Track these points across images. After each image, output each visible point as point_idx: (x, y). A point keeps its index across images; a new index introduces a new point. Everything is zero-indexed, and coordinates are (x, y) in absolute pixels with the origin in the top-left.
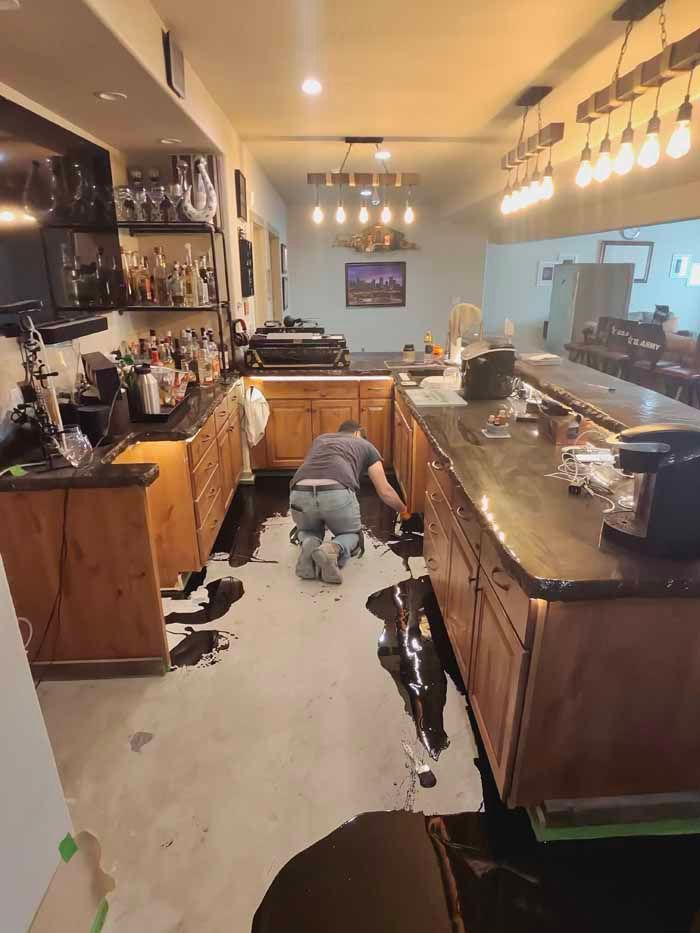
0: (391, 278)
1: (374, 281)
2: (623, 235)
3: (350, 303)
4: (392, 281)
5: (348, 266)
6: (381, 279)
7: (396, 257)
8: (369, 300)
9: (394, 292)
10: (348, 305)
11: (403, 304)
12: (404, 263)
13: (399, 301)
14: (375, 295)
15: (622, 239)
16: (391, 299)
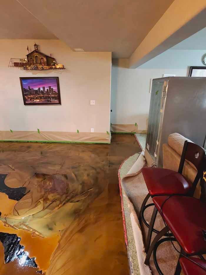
0: (50, 87)
1: (39, 89)
2: (203, 62)
3: (27, 102)
4: (51, 89)
5: (22, 79)
6: (44, 88)
7: (52, 74)
8: (38, 101)
9: (53, 96)
10: (25, 104)
11: (60, 103)
12: (58, 77)
13: (57, 101)
14: (41, 98)
15: (203, 65)
16: (51, 100)
